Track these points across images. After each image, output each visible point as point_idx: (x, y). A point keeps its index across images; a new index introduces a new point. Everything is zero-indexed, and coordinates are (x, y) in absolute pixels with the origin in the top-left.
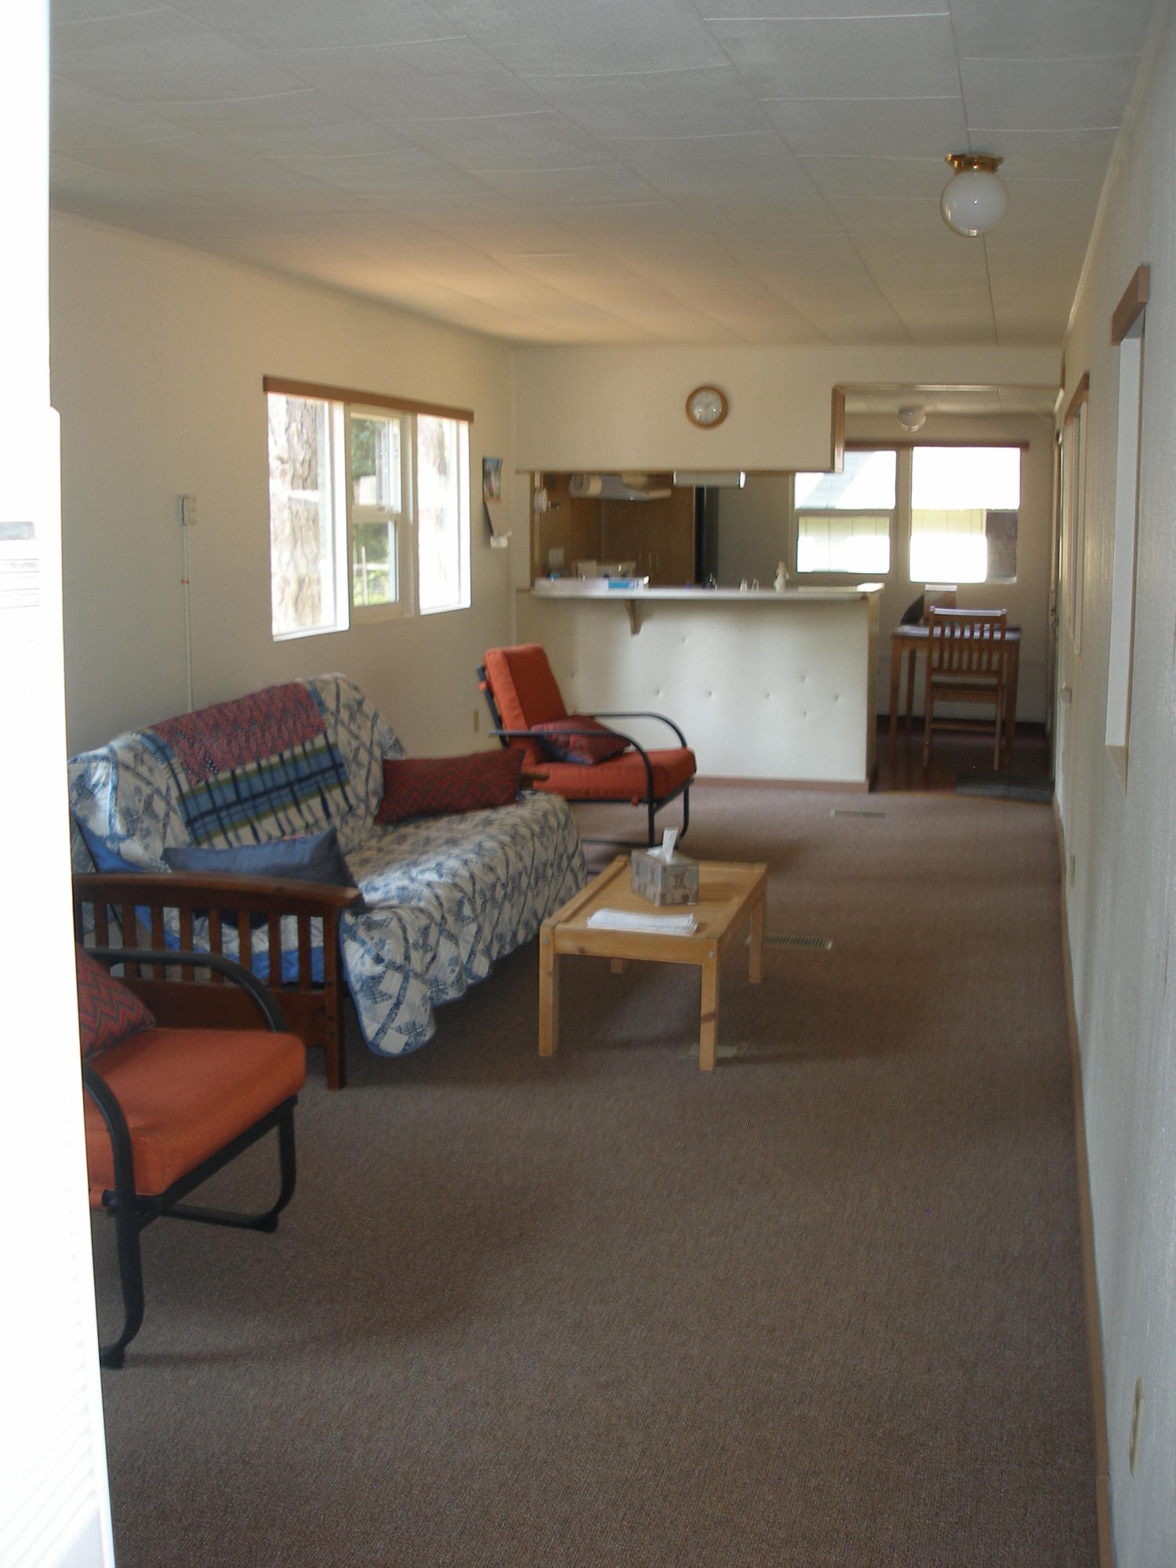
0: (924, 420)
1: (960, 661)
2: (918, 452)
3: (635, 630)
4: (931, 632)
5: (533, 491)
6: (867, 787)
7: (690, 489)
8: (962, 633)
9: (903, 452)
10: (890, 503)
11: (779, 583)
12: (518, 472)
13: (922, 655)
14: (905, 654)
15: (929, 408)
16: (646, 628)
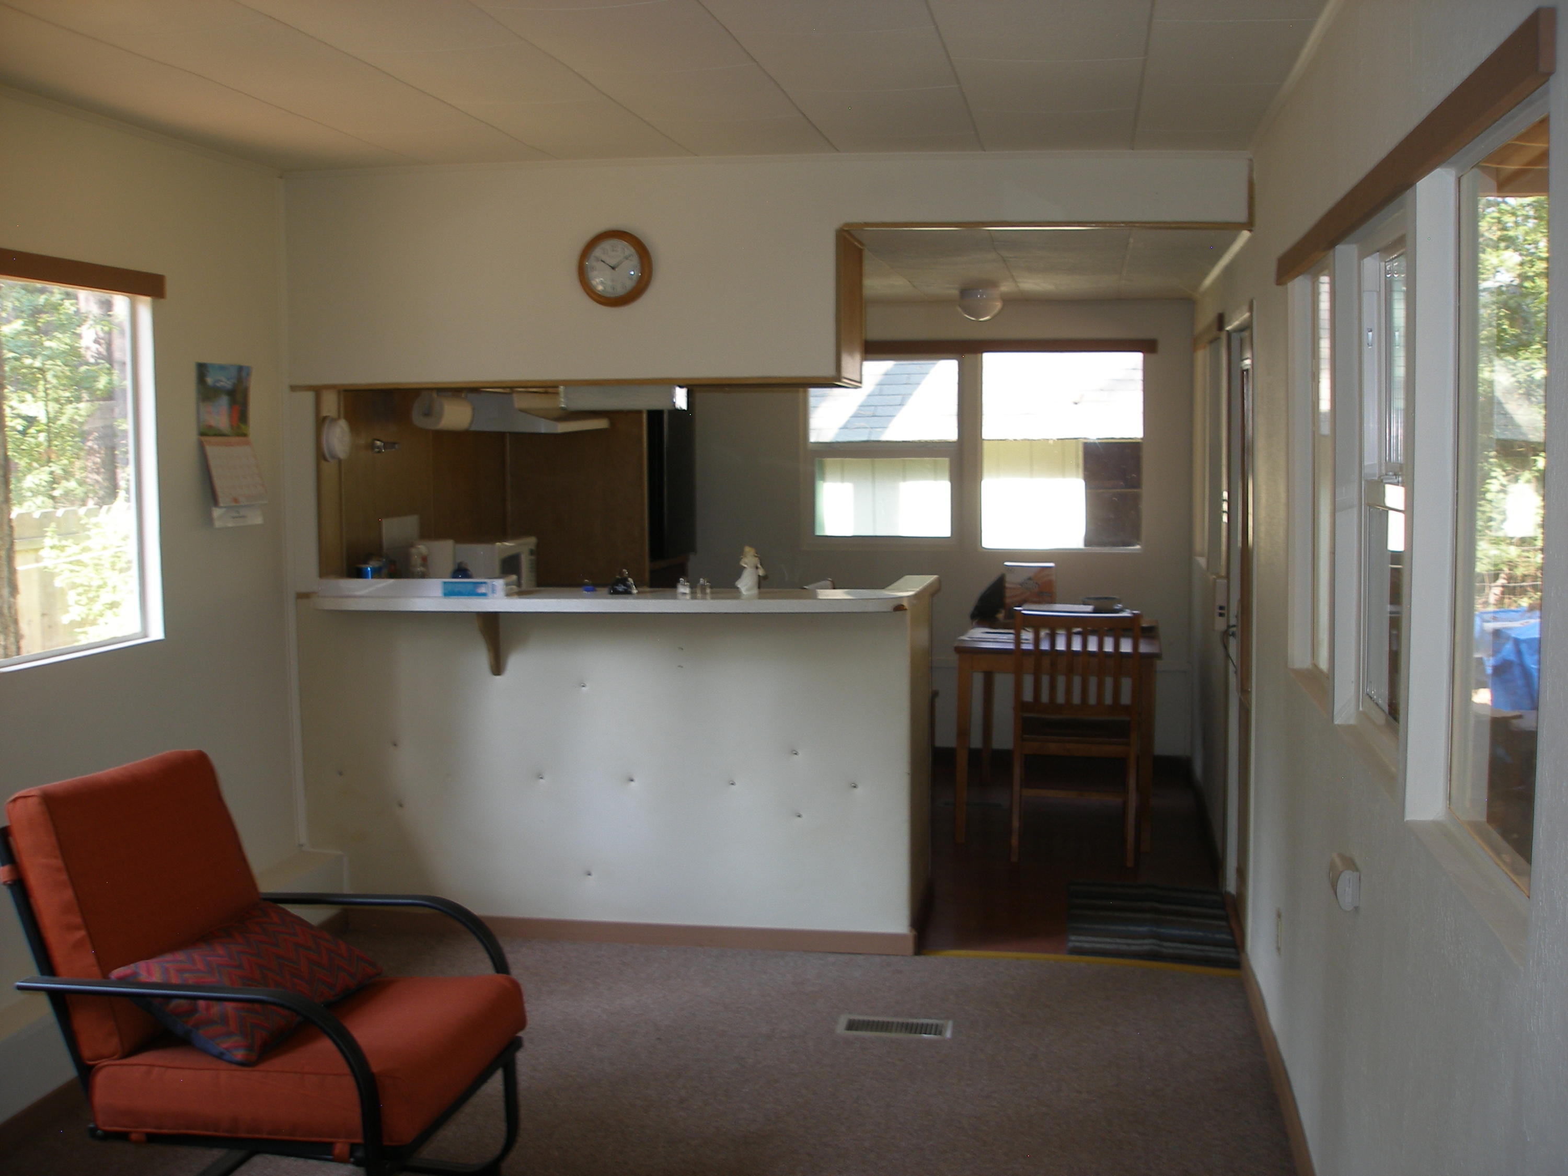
0: (998, 305)
1: (1069, 691)
2: (990, 360)
3: (497, 668)
4: (1018, 641)
5: (321, 422)
6: (910, 946)
7: (639, 412)
8: (1069, 644)
9: (968, 357)
10: (950, 433)
11: (746, 583)
12: (294, 388)
13: (1004, 684)
14: (978, 680)
15: (1006, 287)
16: (515, 662)
